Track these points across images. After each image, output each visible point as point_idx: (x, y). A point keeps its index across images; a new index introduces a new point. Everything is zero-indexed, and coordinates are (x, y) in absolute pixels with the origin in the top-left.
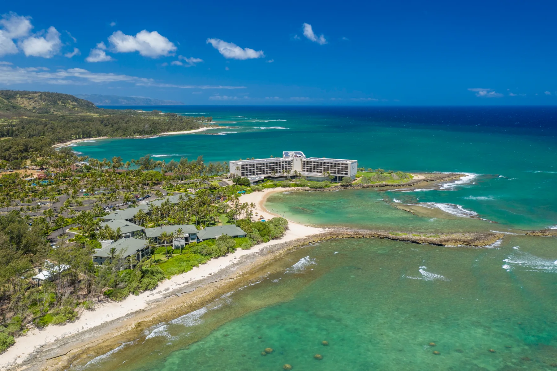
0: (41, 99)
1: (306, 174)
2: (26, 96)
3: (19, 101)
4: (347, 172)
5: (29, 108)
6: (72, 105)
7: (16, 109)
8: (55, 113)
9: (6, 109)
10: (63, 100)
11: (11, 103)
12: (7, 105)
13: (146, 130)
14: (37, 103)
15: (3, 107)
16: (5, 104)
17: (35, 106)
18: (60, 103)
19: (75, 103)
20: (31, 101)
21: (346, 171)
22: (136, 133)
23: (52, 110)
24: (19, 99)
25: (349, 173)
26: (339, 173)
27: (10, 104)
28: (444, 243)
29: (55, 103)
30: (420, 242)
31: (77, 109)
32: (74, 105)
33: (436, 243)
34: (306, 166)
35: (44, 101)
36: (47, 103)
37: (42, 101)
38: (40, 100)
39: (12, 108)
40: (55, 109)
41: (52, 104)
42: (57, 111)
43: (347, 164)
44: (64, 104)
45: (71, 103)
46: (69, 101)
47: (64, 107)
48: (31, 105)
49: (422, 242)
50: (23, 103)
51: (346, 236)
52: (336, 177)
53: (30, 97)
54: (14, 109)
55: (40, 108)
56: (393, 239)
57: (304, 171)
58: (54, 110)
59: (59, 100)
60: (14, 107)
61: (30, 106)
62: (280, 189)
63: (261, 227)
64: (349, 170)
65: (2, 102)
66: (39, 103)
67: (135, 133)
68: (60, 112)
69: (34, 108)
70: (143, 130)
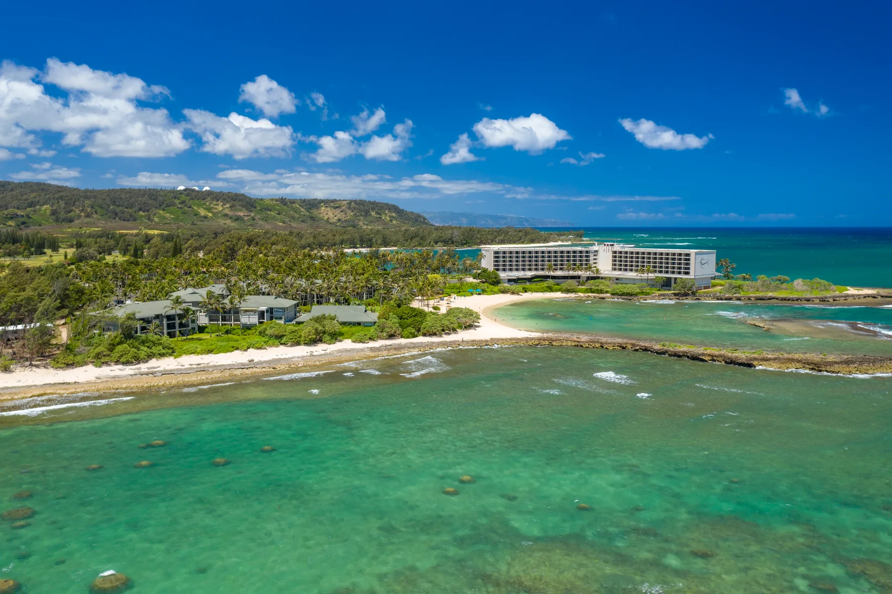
0: (349, 208)
1: (617, 274)
2: (332, 204)
3: (322, 212)
4: (689, 269)
5: (332, 221)
6: (390, 216)
7: (314, 220)
8: (365, 227)
9: (302, 221)
10: (379, 209)
11: (310, 213)
12: (304, 215)
13: (454, 240)
14: (343, 213)
15: (298, 217)
16: (302, 213)
17: (341, 218)
18: (373, 214)
19: (394, 215)
20: (338, 211)
21: (686, 268)
22: (439, 243)
23: (361, 223)
24: (323, 208)
25: (692, 271)
26: (673, 273)
27: (308, 214)
28: (755, 363)
29: (367, 213)
30: (707, 358)
31: (394, 222)
32: (393, 217)
33: (740, 361)
34: (620, 261)
35: (353, 211)
36: (355, 214)
37: (350, 211)
38: (347, 210)
39: (309, 219)
40: (366, 223)
41: (362, 215)
42: (367, 225)
43: (688, 255)
44: (378, 216)
45: (389, 214)
46: (387, 211)
47: (377, 219)
48: (335, 216)
49: (710, 358)
50: (327, 214)
51: (569, 344)
52: (669, 279)
53: (336, 205)
54: (312, 221)
55: (346, 221)
56: (657, 353)
57: (615, 269)
58: (364, 224)
59: (373, 209)
60: (312, 218)
61: (335, 218)
62: (559, 295)
64: (692, 266)
65: (298, 212)
66: (346, 214)
67: (436, 243)
68: (371, 226)
69: (339, 220)
70: (450, 239)
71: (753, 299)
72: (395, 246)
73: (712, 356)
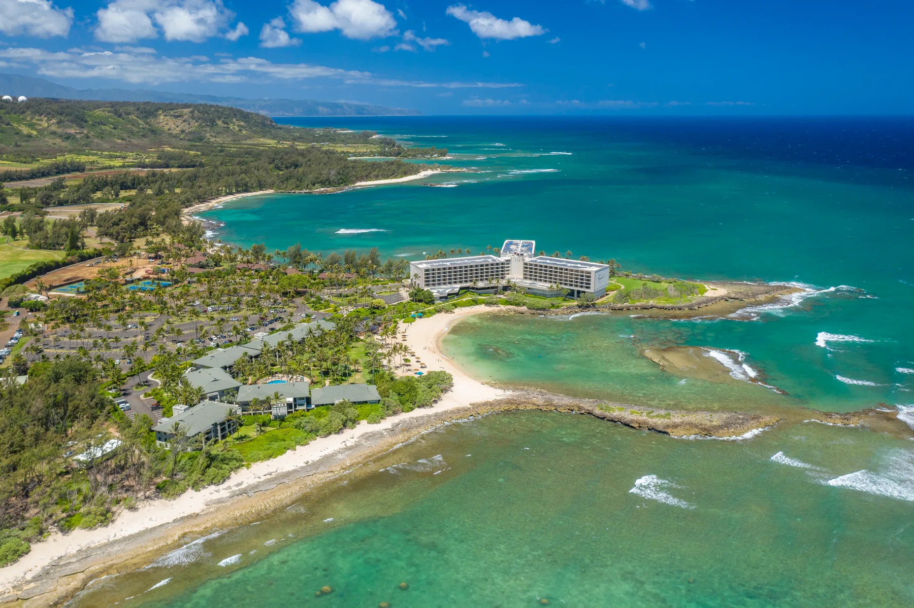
0: (193, 117)
1: (527, 283)
2: (172, 113)
3: (161, 121)
4: (589, 284)
5: (175, 132)
6: (238, 126)
7: (155, 134)
8: (213, 140)
9: (142, 136)
10: (225, 118)
11: (149, 126)
12: (143, 128)
13: (331, 179)
14: (186, 123)
15: (137, 132)
16: (141, 126)
17: (184, 129)
18: (220, 123)
19: (243, 123)
20: (179, 121)
22: (316, 185)
23: (208, 135)
24: (162, 117)
25: (592, 286)
26: (576, 286)
27: (147, 126)
29: (213, 123)
30: (636, 425)
31: (244, 132)
32: (241, 126)
34: (531, 271)
35: (197, 121)
36: (200, 125)
37: (194, 121)
38: (191, 120)
39: (150, 133)
40: (213, 134)
41: (208, 126)
42: (215, 137)
43: (589, 273)
44: (225, 125)
45: (237, 123)
46: (234, 120)
47: (225, 129)
48: (178, 127)
50: (167, 124)
51: (531, 407)
52: (573, 291)
53: (176, 114)
54: (153, 135)
55: (190, 133)
57: (526, 278)
58: (211, 136)
59: (219, 118)
60: (153, 132)
61: (177, 129)
62: (482, 309)
63: (403, 388)
64: (592, 282)
65: (136, 124)
66: (189, 124)
67: (314, 185)
68: (219, 138)
69: (183, 131)
70: (327, 180)
71: (639, 308)
72: (272, 189)
73: (639, 424)
